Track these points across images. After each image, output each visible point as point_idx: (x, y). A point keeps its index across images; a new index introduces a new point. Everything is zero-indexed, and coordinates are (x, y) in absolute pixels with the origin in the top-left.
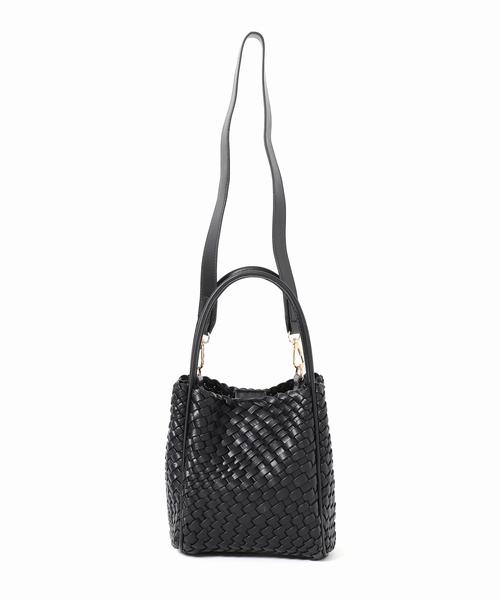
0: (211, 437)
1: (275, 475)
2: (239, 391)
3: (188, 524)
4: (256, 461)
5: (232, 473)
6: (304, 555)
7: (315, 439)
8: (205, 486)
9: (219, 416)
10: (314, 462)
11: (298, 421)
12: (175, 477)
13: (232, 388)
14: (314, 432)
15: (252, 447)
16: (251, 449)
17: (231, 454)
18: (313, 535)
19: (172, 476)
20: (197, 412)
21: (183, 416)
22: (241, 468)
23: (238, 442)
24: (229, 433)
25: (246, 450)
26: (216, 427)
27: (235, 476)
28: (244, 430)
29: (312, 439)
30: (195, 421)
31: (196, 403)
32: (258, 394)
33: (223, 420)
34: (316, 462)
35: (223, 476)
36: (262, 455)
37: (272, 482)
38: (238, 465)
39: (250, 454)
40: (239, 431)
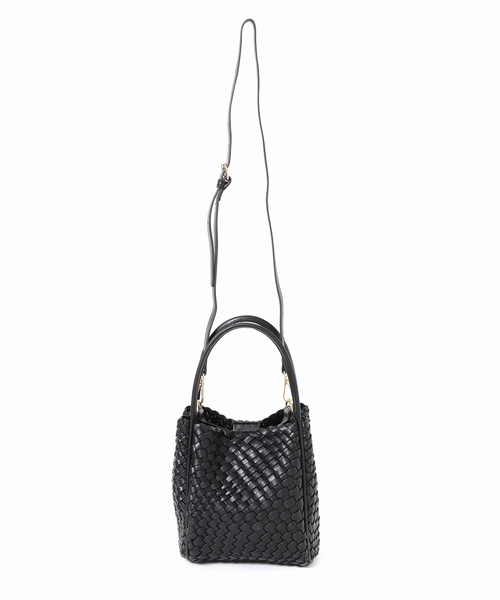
0: (211, 465)
1: (267, 499)
2: (237, 423)
3: (192, 540)
4: (251, 486)
5: (230, 496)
7: (302, 467)
8: (206, 509)
9: (218, 447)
11: (287, 452)
12: (181, 499)
13: (230, 420)
14: (301, 461)
15: (247, 473)
16: (247, 475)
17: (229, 479)
18: (300, 549)
19: (178, 499)
20: (198, 444)
21: (186, 447)
22: (238, 492)
23: (236, 467)
24: (228, 459)
25: (242, 475)
26: (215, 456)
27: (232, 499)
28: (240, 458)
29: (299, 467)
30: (196, 451)
31: (197, 436)
33: (222, 450)
34: (303, 486)
35: (222, 499)
36: (256, 480)
37: (264, 505)
38: (235, 488)
39: (246, 479)
40: (236, 458)
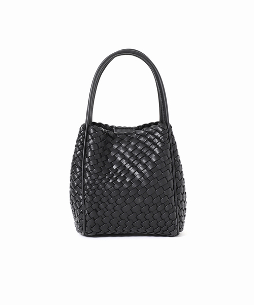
0: (101, 157)
1: (146, 179)
2: (117, 128)
3: (89, 213)
4: (132, 170)
5: (117, 178)
6: (165, 233)
7: (171, 156)
8: (99, 188)
9: (106, 143)
10: (171, 170)
11: (159, 144)
12: (76, 192)
13: (112, 127)
14: (171, 152)
15: (128, 161)
16: (128, 163)
17: (115, 167)
18: (171, 218)
19: (74, 192)
20: (92, 141)
21: (82, 144)
22: (122, 175)
23: (119, 159)
24: (112, 154)
25: (125, 163)
26: (104, 150)
27: (119, 181)
28: (122, 151)
29: (169, 156)
30: (90, 146)
31: (91, 135)
32: (129, 130)
33: (109, 146)
34: (172, 171)
35: (111, 181)
36: (136, 166)
37: (144, 184)
38: (120, 173)
39: (128, 166)
40: (119, 152)
